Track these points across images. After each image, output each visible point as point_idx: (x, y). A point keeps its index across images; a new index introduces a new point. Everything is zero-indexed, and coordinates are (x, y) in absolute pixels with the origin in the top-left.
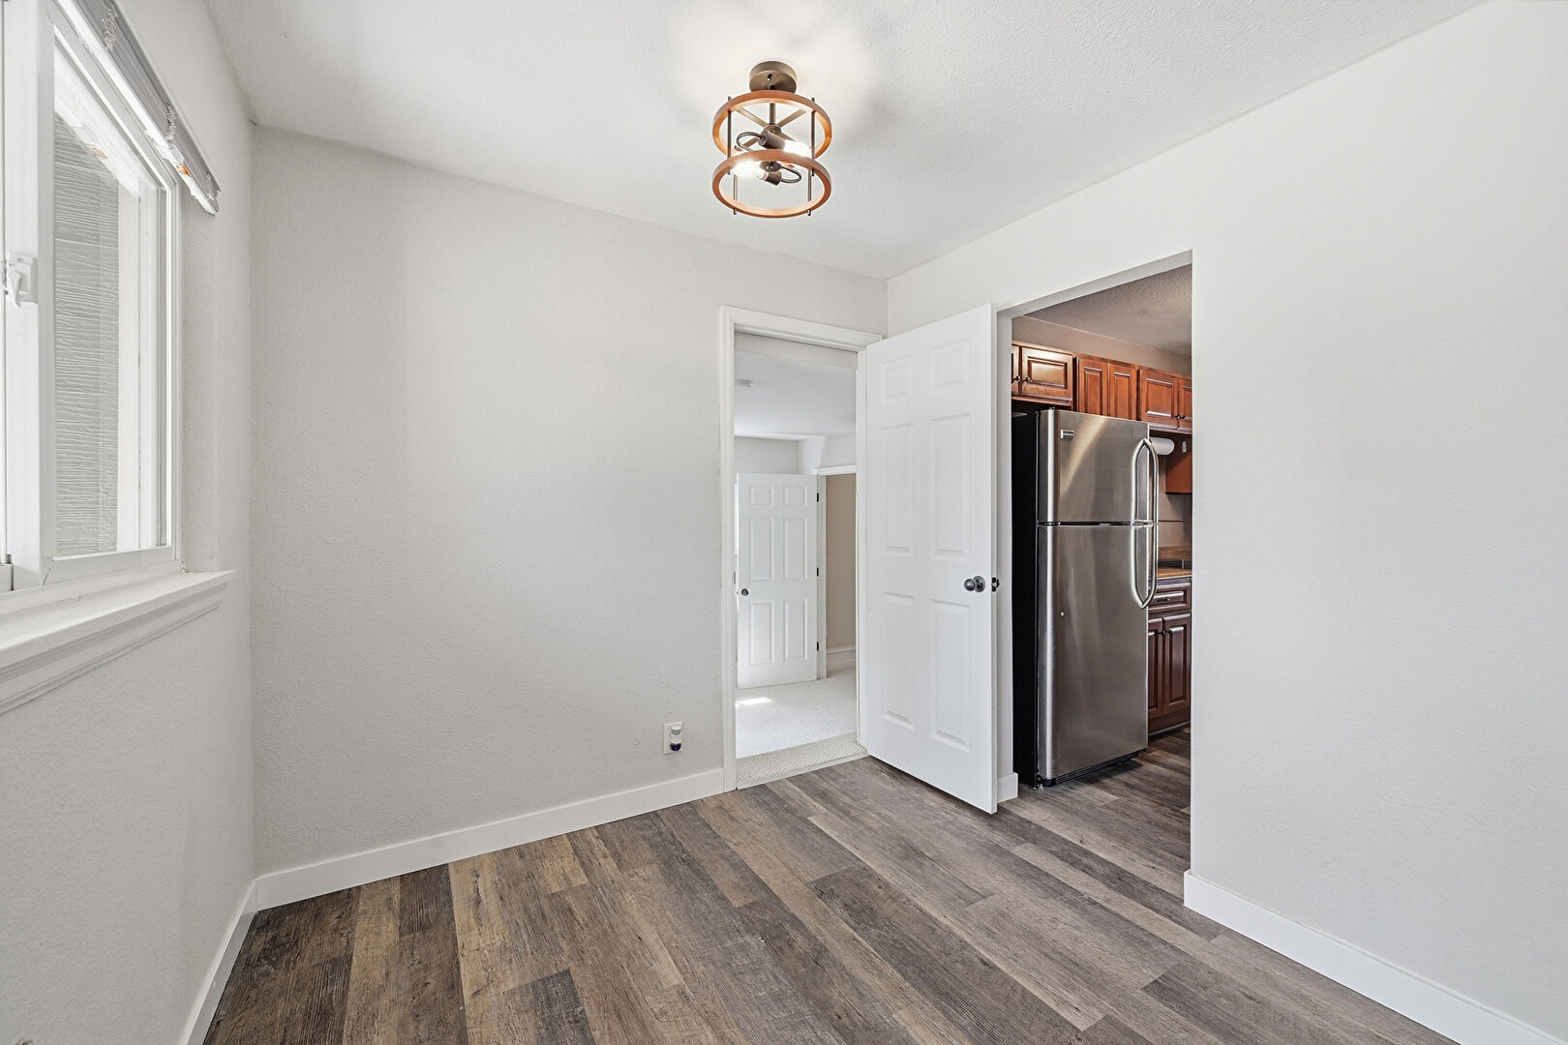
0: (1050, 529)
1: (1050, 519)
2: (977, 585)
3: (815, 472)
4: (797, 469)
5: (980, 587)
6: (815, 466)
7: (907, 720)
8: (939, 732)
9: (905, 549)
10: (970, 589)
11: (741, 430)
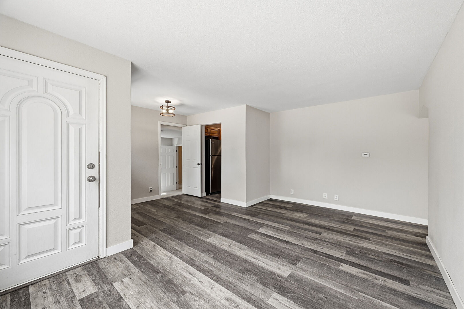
0: (210, 157)
1: (210, 155)
2: (198, 164)
3: (176, 145)
4: (172, 145)
5: (199, 165)
6: (176, 144)
7: (189, 186)
8: (194, 187)
9: (189, 160)
10: (197, 165)
11: (162, 136)
